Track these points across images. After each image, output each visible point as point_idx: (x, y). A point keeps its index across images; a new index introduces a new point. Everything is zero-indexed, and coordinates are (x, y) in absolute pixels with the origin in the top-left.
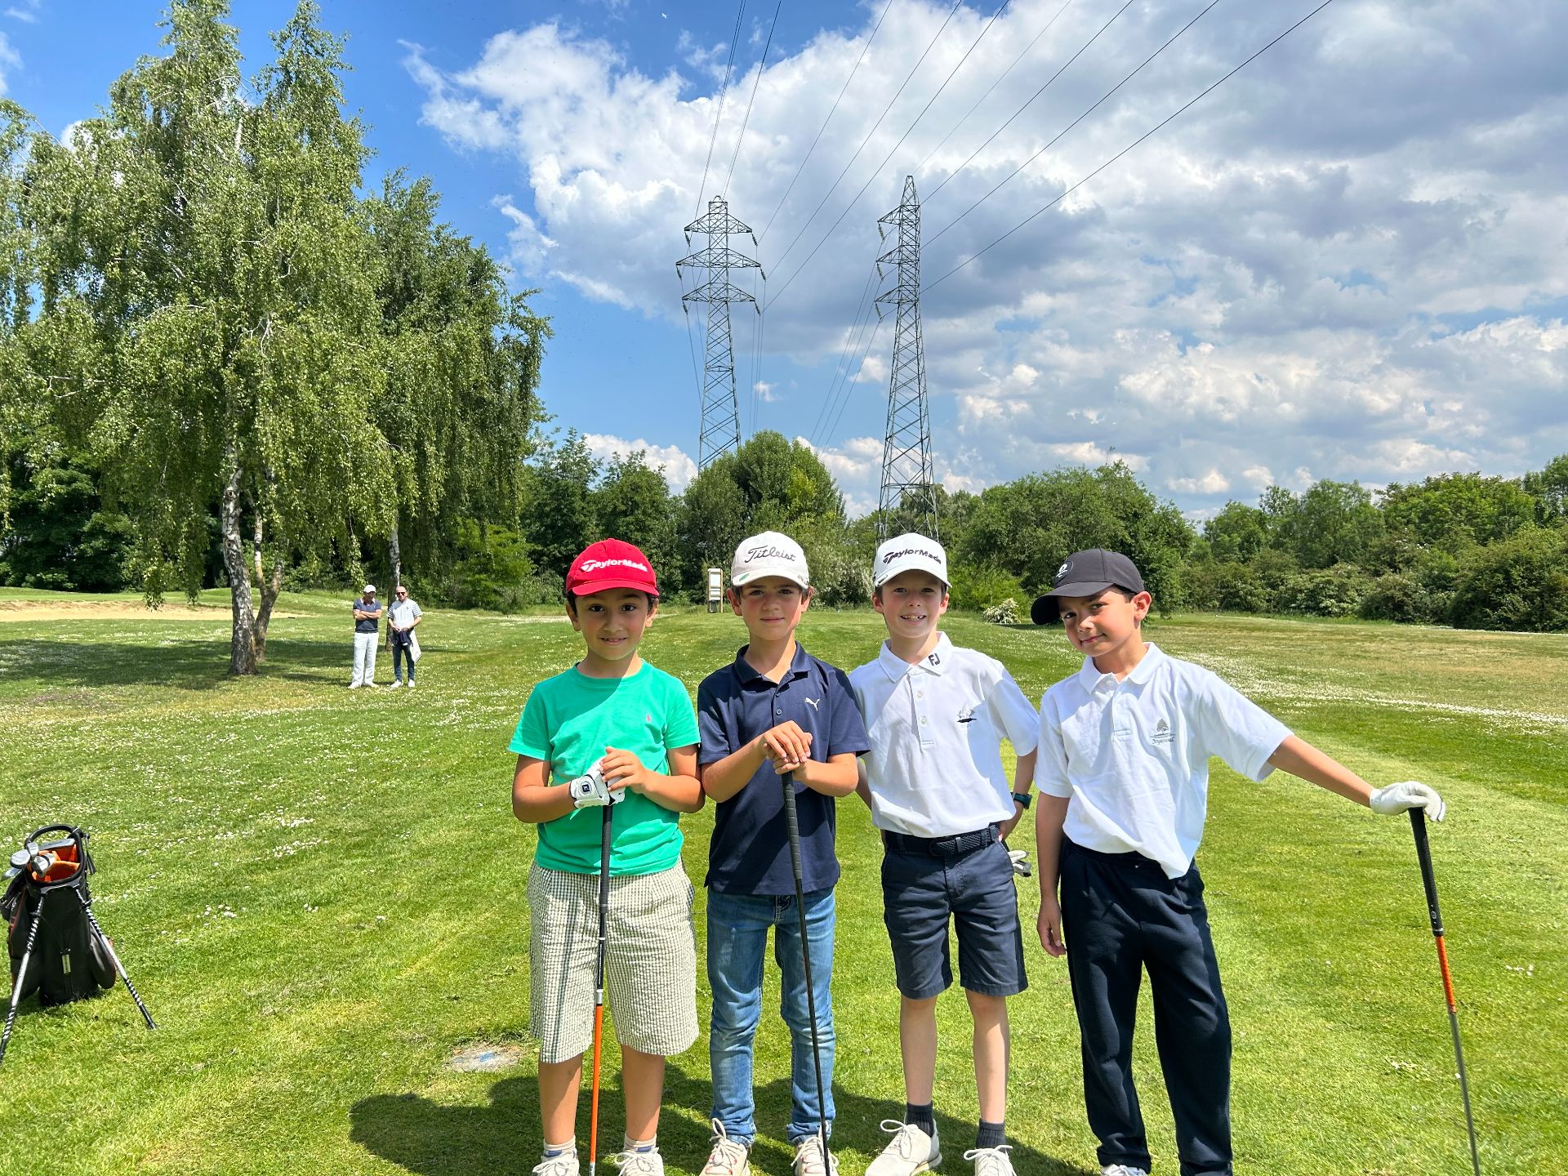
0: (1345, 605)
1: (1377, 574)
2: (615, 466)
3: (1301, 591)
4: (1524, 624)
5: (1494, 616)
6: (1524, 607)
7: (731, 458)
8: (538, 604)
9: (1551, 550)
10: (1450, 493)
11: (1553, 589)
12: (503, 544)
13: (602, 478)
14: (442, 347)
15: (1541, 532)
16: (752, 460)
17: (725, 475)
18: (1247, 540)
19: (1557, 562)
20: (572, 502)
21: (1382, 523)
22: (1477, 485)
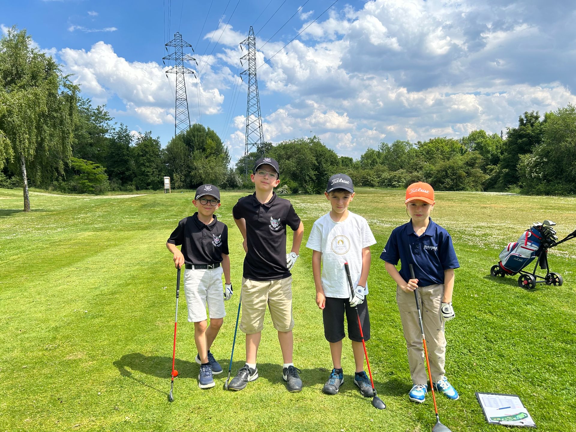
0: (400, 184)
1: (411, 172)
2: (140, 138)
3: (386, 179)
4: (451, 189)
5: (442, 186)
6: (451, 183)
7: (184, 135)
8: (110, 191)
9: (460, 163)
10: (436, 144)
11: (460, 177)
12: (94, 169)
13: (135, 142)
14: (28, 97)
15: (461, 157)
16: (191, 134)
17: (181, 141)
18: (373, 162)
19: (462, 168)
20: (124, 151)
21: (414, 155)
22: (445, 141)
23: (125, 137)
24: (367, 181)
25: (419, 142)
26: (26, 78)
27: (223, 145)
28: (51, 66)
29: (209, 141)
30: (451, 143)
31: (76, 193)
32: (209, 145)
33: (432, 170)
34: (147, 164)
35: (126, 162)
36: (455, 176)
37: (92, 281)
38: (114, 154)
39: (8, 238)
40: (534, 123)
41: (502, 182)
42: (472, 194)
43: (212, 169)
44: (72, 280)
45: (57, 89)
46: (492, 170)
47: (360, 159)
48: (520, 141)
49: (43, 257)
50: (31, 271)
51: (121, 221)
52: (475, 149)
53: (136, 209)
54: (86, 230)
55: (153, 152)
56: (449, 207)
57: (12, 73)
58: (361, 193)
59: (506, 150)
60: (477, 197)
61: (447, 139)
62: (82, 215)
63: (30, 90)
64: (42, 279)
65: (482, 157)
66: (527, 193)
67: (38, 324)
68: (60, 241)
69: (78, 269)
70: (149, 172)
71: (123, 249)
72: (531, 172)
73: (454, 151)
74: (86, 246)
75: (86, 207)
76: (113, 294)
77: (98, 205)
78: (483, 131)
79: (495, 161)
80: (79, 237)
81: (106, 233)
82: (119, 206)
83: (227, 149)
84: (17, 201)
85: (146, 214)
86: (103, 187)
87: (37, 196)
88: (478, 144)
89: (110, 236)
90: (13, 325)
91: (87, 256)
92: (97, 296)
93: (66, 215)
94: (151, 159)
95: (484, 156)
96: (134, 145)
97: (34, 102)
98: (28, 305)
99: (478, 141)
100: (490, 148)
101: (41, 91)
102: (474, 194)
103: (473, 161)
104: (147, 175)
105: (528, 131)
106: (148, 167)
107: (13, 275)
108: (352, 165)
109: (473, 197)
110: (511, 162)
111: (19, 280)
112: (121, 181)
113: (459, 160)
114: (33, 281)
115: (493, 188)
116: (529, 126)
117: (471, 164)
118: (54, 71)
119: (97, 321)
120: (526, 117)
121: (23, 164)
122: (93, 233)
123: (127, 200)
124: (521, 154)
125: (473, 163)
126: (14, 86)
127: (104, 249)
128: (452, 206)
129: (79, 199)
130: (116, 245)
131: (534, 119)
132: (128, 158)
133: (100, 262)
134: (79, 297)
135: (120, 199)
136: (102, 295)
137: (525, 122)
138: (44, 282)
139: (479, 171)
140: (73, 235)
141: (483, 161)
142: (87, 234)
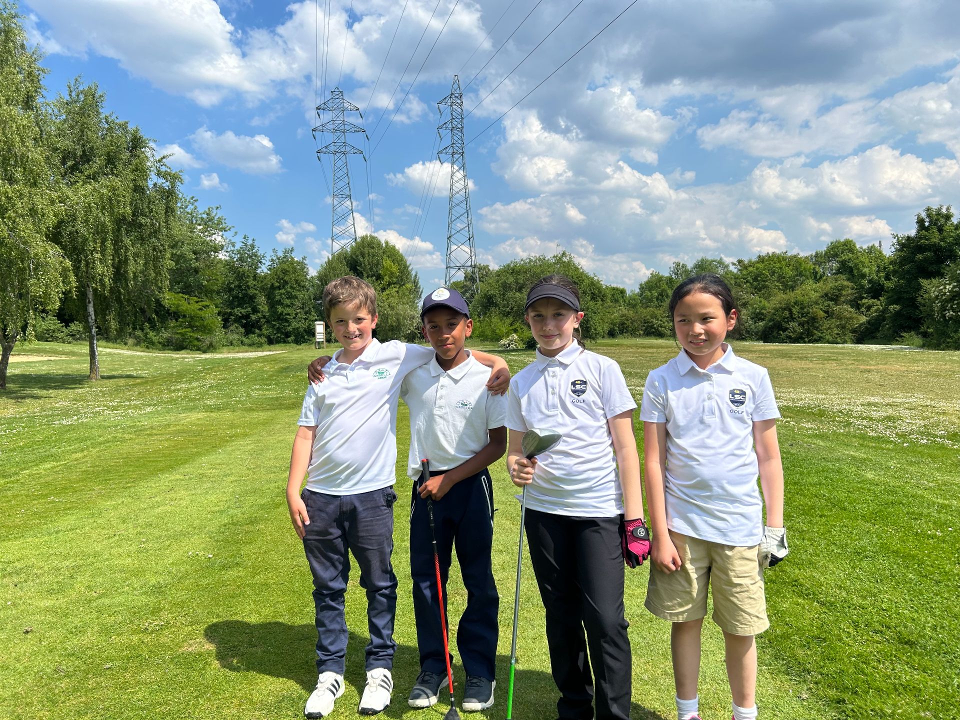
2: (274, 258)
4: (798, 339)
5: (784, 335)
6: (799, 329)
7: (346, 252)
8: (226, 345)
9: (814, 296)
10: (770, 264)
11: (814, 319)
12: (201, 309)
13: (266, 265)
14: (100, 192)
15: (814, 286)
16: (358, 253)
17: (341, 262)
18: (661, 294)
19: (816, 303)
20: (248, 282)
21: (733, 282)
22: (784, 259)
23: (251, 257)
24: (652, 327)
25: (740, 262)
26: (98, 162)
27: (410, 268)
28: (136, 144)
29: (387, 263)
30: (796, 263)
31: (171, 350)
32: (387, 269)
33: (764, 308)
34: (288, 302)
35: (252, 298)
36: (805, 317)
37: (213, 498)
38: (232, 286)
39: (64, 422)
40: (942, 225)
41: (890, 328)
42: (837, 348)
43: (392, 308)
44: (178, 496)
45: (146, 179)
46: (869, 308)
47: (637, 291)
48: (920, 256)
49: (125, 456)
50: (106, 480)
51: (248, 395)
52: (838, 272)
53: (272, 376)
54: (192, 409)
55: (296, 281)
56: (804, 370)
57: (75, 154)
58: (644, 347)
59: (895, 272)
60: (849, 353)
61: (789, 255)
62: (183, 386)
63: (103, 180)
64: (127, 494)
65: (850, 284)
66: (937, 347)
67: (127, 578)
68: (152, 428)
69: (187, 477)
70: (289, 314)
71: (259, 441)
72: (943, 309)
73: (801, 275)
74: (196, 436)
75: (188, 371)
76: (253, 522)
77: (208, 369)
78: (852, 241)
79: (876, 291)
80: (182, 422)
81: (227, 415)
82: (243, 370)
83: (416, 276)
84: (78, 362)
85: (289, 382)
86: (214, 341)
87: (110, 354)
88: (843, 263)
89: (234, 420)
90: (81, 582)
91: (199, 454)
92: (225, 526)
93: (157, 385)
94: (293, 293)
95: (855, 283)
96: (265, 271)
97: (110, 199)
98: (105, 542)
99: (843, 258)
100: (866, 270)
101: (120, 183)
102: (841, 348)
103: (837, 293)
104: (287, 321)
105: (934, 240)
106: (287, 306)
107: (76, 487)
108: (625, 301)
109: (843, 354)
110: (904, 292)
111: (87, 496)
112: (243, 330)
113: (810, 291)
114: (111, 498)
115: (873, 338)
116: (935, 230)
117: (834, 297)
118: (143, 150)
119: (232, 573)
120: (929, 216)
121: (89, 302)
122: (205, 414)
123: (257, 359)
124: (923, 278)
125: (837, 296)
126: (79, 175)
127: (227, 441)
128: (808, 369)
129: (177, 359)
130: (245, 435)
131: (942, 221)
132: (255, 291)
133: (223, 464)
134: (195, 528)
135: (243, 358)
136: (234, 524)
137: (927, 224)
138: (130, 500)
139: (847, 310)
140: (172, 418)
141: (854, 291)
142: (195, 416)
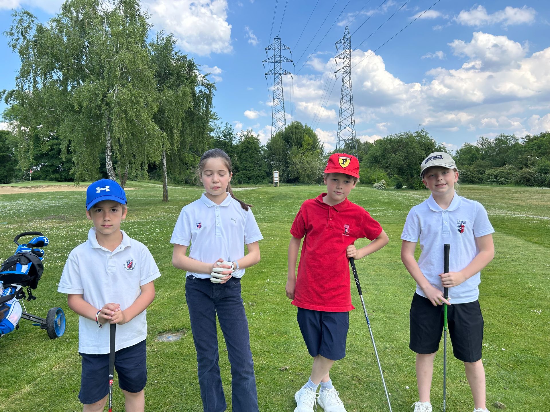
0: (508, 180)
1: (521, 168)
2: (242, 135)
3: (491, 175)
7: (283, 132)
17: (280, 138)
23: (229, 135)
25: (527, 136)
27: (319, 141)
28: (191, 68)
29: (306, 137)
32: (306, 141)
34: (249, 160)
43: (309, 164)
45: (195, 88)
55: (254, 148)
70: (250, 167)
83: (323, 146)
94: (253, 155)
96: (237, 142)
101: (188, 89)
104: (249, 170)
118: (194, 71)
121: (164, 158)
132: (231, 154)
